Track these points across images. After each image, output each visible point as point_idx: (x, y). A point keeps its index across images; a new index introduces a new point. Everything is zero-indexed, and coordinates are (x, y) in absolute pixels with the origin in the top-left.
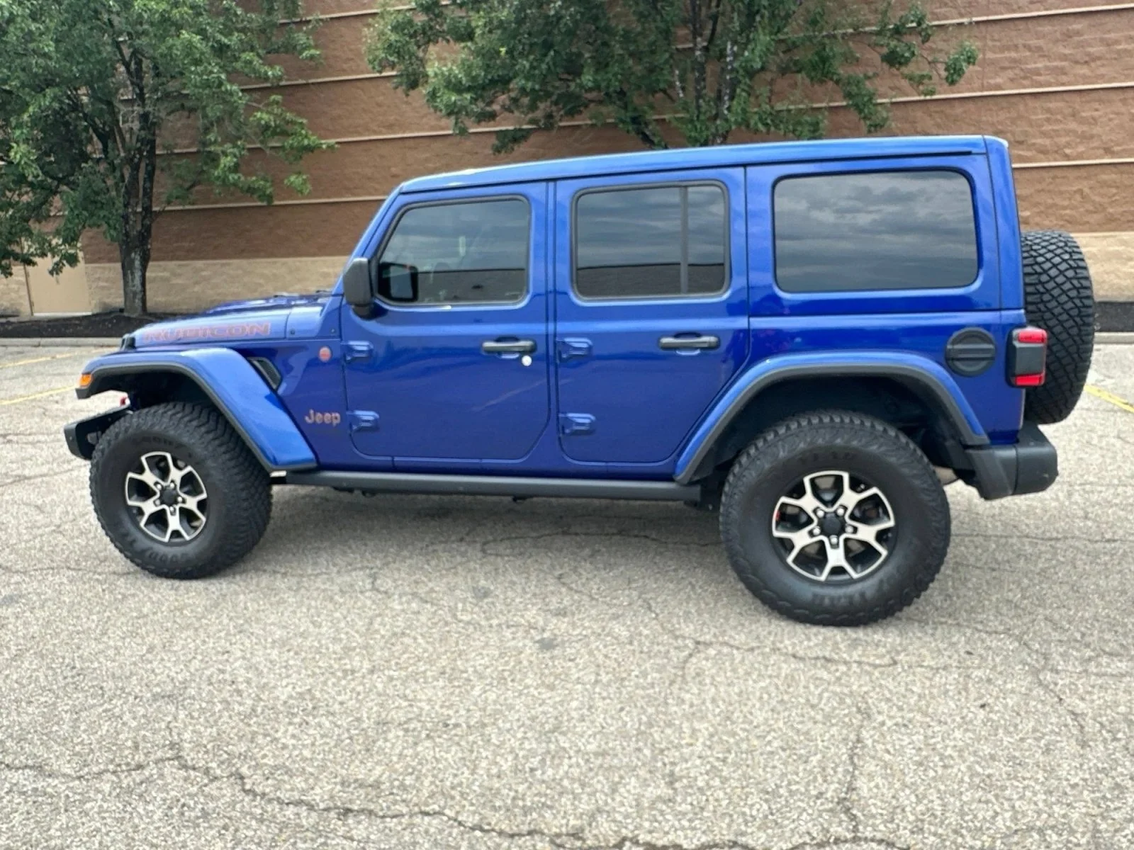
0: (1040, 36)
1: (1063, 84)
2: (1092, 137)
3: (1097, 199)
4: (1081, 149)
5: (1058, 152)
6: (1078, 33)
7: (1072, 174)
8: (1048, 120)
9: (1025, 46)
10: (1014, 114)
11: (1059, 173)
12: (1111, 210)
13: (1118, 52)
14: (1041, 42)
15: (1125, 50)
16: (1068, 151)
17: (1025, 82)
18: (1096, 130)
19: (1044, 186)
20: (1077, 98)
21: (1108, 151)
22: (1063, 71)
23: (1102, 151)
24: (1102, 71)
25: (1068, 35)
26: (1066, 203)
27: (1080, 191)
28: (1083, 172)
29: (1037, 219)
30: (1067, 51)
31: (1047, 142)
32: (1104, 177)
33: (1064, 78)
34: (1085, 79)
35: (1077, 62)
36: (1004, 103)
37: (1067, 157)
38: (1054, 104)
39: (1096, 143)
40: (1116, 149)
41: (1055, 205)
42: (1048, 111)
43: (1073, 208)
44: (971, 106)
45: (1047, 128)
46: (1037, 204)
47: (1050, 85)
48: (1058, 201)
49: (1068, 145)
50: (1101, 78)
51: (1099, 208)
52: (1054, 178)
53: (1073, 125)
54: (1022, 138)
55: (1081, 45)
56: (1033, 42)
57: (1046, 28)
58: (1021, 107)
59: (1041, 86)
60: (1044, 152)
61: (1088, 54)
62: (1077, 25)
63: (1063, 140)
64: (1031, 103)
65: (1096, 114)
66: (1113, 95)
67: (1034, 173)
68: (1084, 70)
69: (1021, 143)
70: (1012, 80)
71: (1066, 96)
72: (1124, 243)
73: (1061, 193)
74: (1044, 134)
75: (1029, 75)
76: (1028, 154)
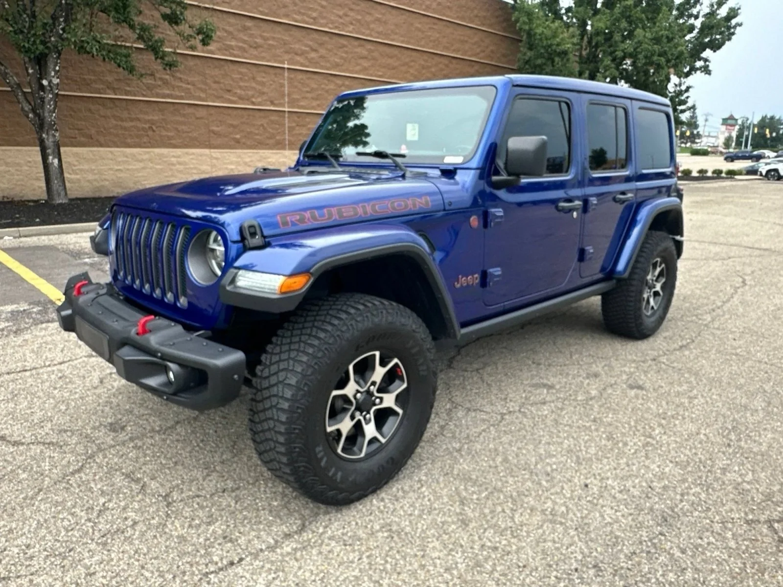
0: (231, 25)
1: (246, 58)
2: (264, 93)
3: (271, 130)
4: (259, 100)
5: (248, 100)
6: (249, 28)
7: (258, 114)
8: (241, 79)
9: (223, 29)
10: (223, 72)
11: (251, 112)
12: (278, 138)
13: (269, 45)
14: (231, 29)
15: (273, 45)
16: (254, 100)
17: (227, 53)
18: (265, 90)
19: (244, 120)
20: (254, 69)
21: (272, 103)
22: (244, 50)
23: (269, 103)
24: (263, 54)
25: (245, 29)
26: (257, 132)
27: (262, 125)
28: (262, 114)
29: (244, 140)
30: (246, 38)
31: (243, 93)
32: (273, 118)
33: (246, 55)
34: (257, 58)
35: (251, 47)
36: (216, 63)
37: (253, 103)
38: (243, 70)
39: (265, 98)
40: (276, 102)
41: (251, 132)
42: (240, 73)
43: (261, 135)
44: (197, 61)
45: (242, 84)
46: (243, 131)
47: (239, 57)
48: (253, 130)
49: (253, 96)
50: (263, 59)
51: (272, 137)
52: (249, 115)
53: (254, 85)
54: (229, 88)
55: (251, 36)
56: (227, 28)
57: (232, 20)
58: (226, 68)
59: (235, 56)
60: (241, 98)
61: (256, 43)
62: (249, 23)
63: (250, 93)
64: (232, 67)
65: (264, 80)
66: (272, 71)
67: (239, 111)
68: (255, 53)
69: (229, 91)
70: (219, 50)
71: (249, 66)
72: (286, 157)
73: (254, 125)
74: (240, 87)
75: (227, 49)
76: (235, 99)
